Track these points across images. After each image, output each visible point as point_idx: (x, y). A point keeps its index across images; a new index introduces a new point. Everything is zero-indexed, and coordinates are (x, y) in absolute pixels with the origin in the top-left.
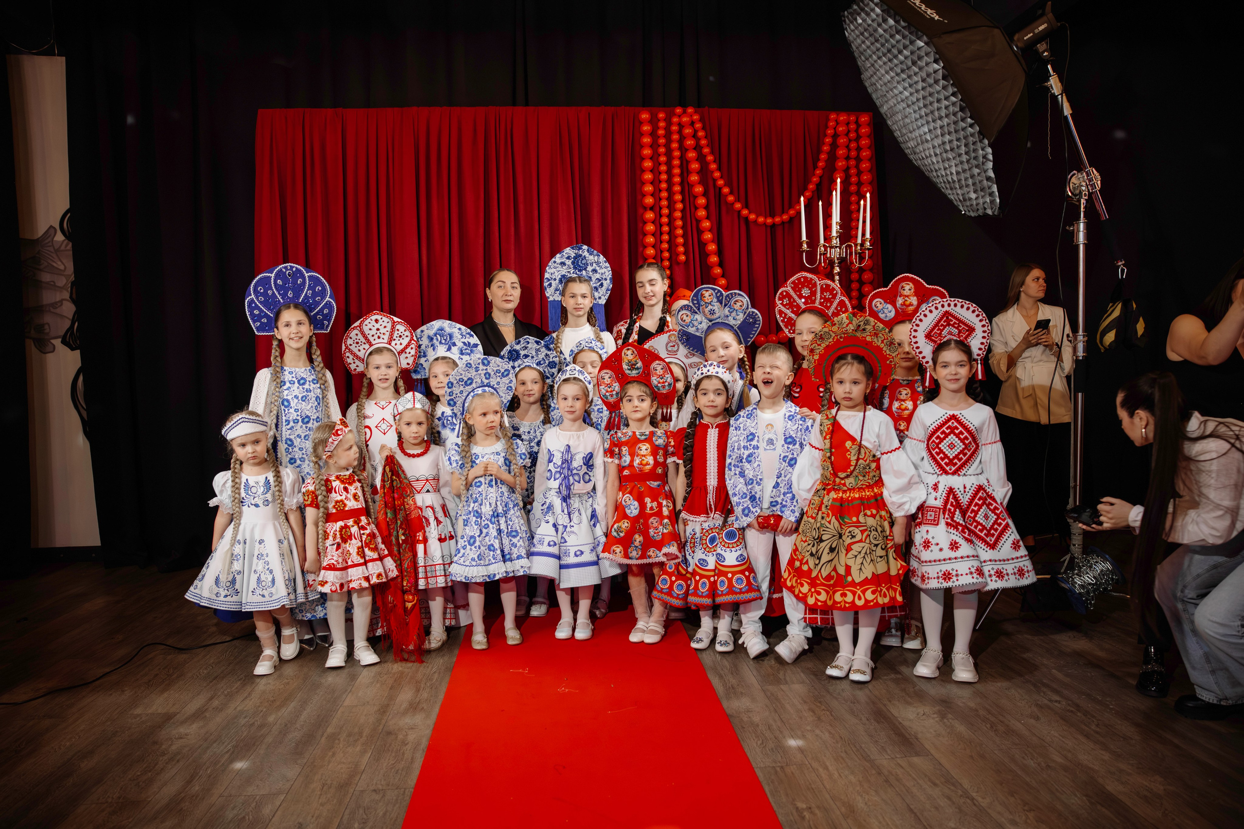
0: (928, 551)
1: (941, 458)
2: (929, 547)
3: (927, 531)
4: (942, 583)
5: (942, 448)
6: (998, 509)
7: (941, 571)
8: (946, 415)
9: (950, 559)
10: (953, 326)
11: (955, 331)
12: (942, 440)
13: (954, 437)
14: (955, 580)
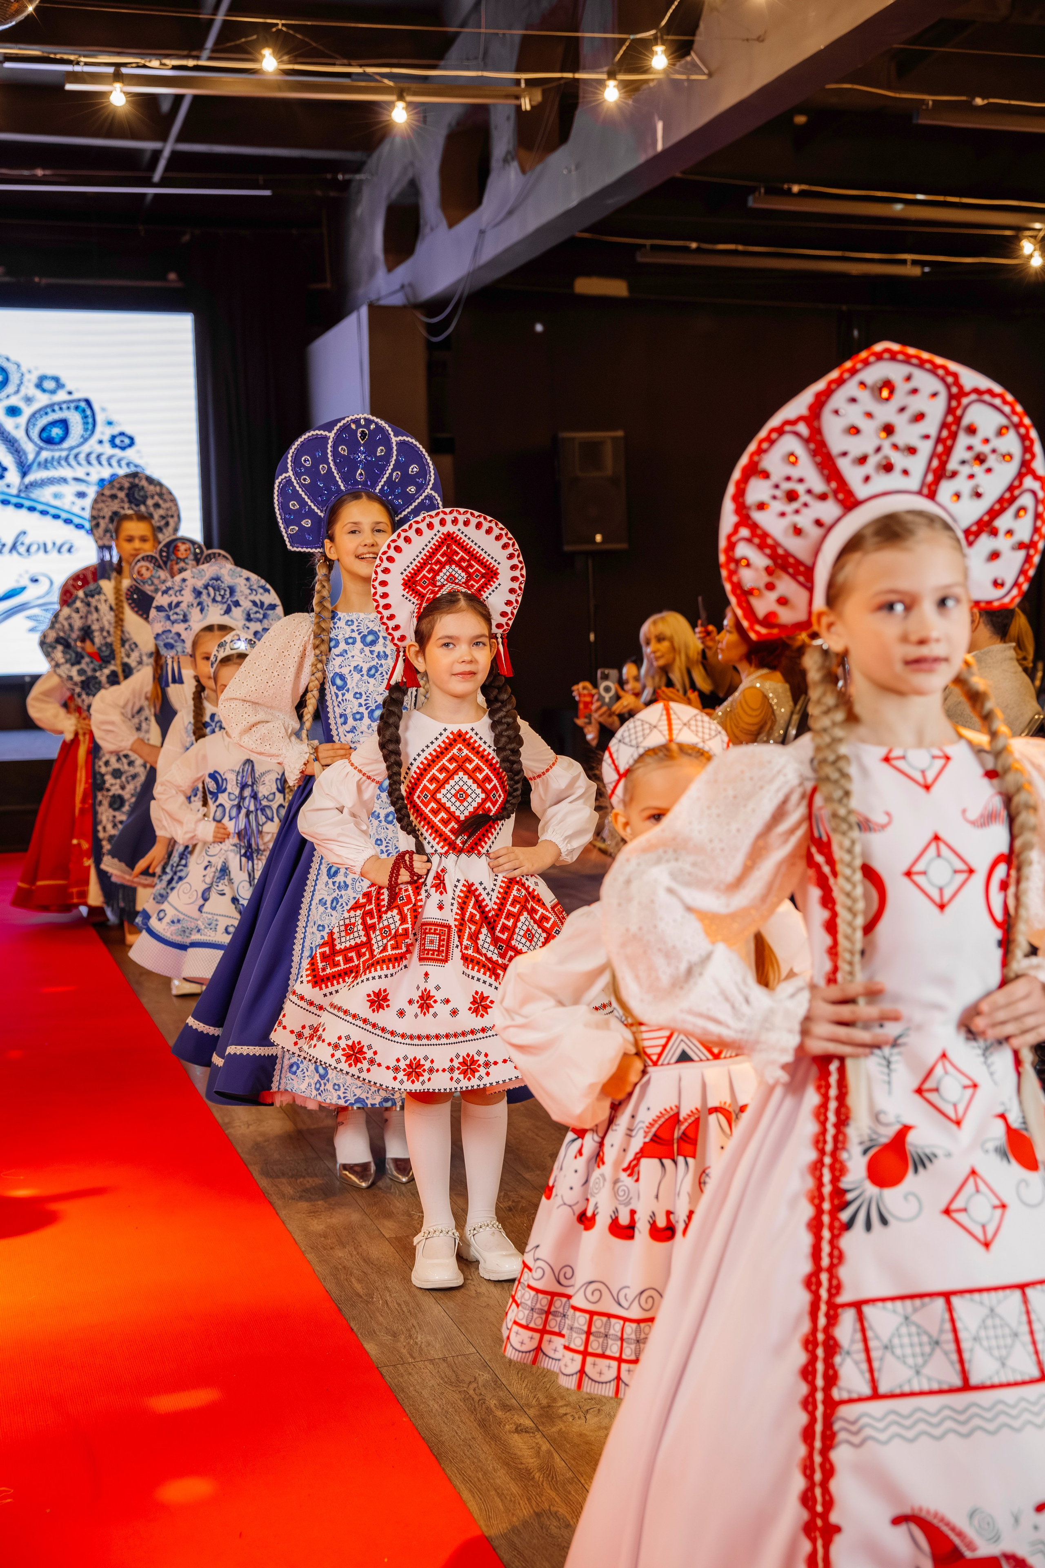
0: (429, 1016)
1: (442, 821)
2: (429, 1006)
3: (426, 974)
4: (458, 1081)
5: (444, 800)
6: (547, 919)
7: (458, 1056)
8: (446, 734)
9: (472, 1032)
10: (458, 564)
11: (461, 576)
12: (441, 785)
13: (466, 778)
14: (484, 1075)
